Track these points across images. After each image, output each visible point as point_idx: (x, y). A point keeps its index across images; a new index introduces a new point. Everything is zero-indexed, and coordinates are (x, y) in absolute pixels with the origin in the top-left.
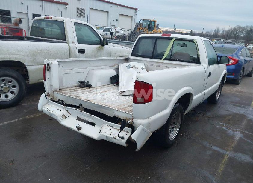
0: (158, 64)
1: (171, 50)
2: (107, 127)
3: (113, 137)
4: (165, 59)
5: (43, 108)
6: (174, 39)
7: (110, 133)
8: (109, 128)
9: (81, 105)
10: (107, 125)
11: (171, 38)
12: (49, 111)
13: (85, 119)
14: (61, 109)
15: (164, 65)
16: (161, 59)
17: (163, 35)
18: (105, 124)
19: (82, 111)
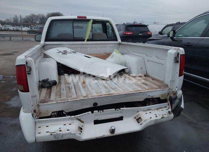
1: (91, 31)
2: (145, 112)
3: (161, 117)
4: (88, 40)
5: (38, 135)
6: (91, 21)
7: (156, 116)
8: (148, 112)
9: (95, 104)
10: (144, 111)
11: (89, 20)
12: (55, 134)
13: (110, 118)
14: (70, 122)
15: (88, 46)
16: (84, 40)
17: (78, 17)
18: (140, 111)
19: (104, 110)
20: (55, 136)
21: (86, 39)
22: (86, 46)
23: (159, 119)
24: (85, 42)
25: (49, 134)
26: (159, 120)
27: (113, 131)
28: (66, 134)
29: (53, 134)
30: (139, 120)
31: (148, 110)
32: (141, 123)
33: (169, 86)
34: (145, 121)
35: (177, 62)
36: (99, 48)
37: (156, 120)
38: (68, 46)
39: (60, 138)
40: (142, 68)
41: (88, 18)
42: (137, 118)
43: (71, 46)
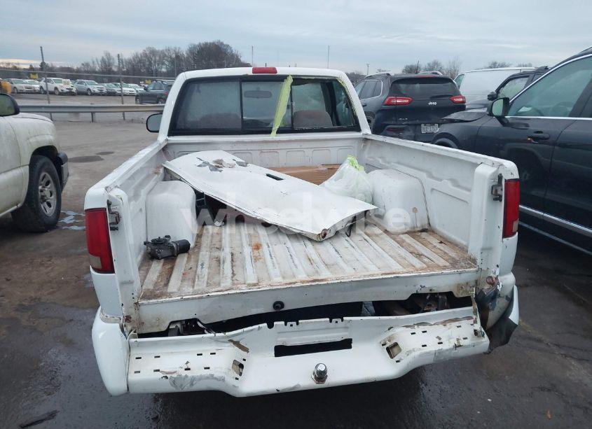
0: (265, 147)
1: (288, 106)
2: (410, 330)
3: (452, 345)
4: (280, 131)
5: (133, 378)
6: (290, 80)
7: (438, 341)
8: (419, 330)
9: (277, 305)
10: (407, 327)
11: (282, 78)
12: (175, 375)
14: (213, 348)
16: (269, 132)
17: (255, 71)
18: (398, 326)
19: (300, 321)
20: (174, 382)
21: (276, 128)
22: (274, 147)
23: (447, 350)
24: (273, 136)
25: (159, 375)
26: (447, 353)
27: (321, 376)
28: (201, 378)
29: (169, 376)
30: (392, 350)
31: (419, 324)
32: (397, 358)
33: (479, 261)
34: (409, 353)
35: (497, 198)
36: (309, 152)
37: (440, 352)
38: (229, 147)
39: (187, 388)
40: (415, 210)
41: (281, 71)
42: (389, 344)
43: (235, 148)
